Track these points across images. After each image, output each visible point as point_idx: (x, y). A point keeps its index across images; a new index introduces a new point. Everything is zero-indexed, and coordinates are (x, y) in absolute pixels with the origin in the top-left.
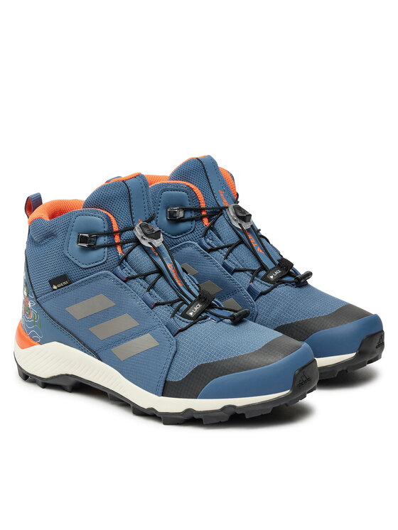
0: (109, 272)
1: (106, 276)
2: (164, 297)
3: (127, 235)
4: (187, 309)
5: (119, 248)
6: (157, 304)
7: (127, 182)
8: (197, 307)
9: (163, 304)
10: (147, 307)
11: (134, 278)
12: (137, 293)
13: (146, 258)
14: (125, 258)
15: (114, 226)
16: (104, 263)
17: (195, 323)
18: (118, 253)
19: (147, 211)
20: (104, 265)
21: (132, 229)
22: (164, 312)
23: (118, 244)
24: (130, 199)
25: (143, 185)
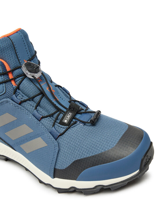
0: (8, 99)
1: (7, 102)
2: (47, 111)
3: (17, 72)
4: (63, 118)
5: (13, 82)
6: (42, 118)
7: (11, 37)
8: (69, 116)
9: (46, 117)
10: (36, 120)
11: (25, 101)
12: (29, 111)
13: (32, 85)
14: (18, 88)
15: (7, 68)
16: (4, 94)
17: (69, 128)
18: (13, 86)
19: (29, 53)
20: (5, 95)
21: (20, 67)
22: (48, 122)
23: (12, 79)
24: (14, 48)
25: (23, 36)
